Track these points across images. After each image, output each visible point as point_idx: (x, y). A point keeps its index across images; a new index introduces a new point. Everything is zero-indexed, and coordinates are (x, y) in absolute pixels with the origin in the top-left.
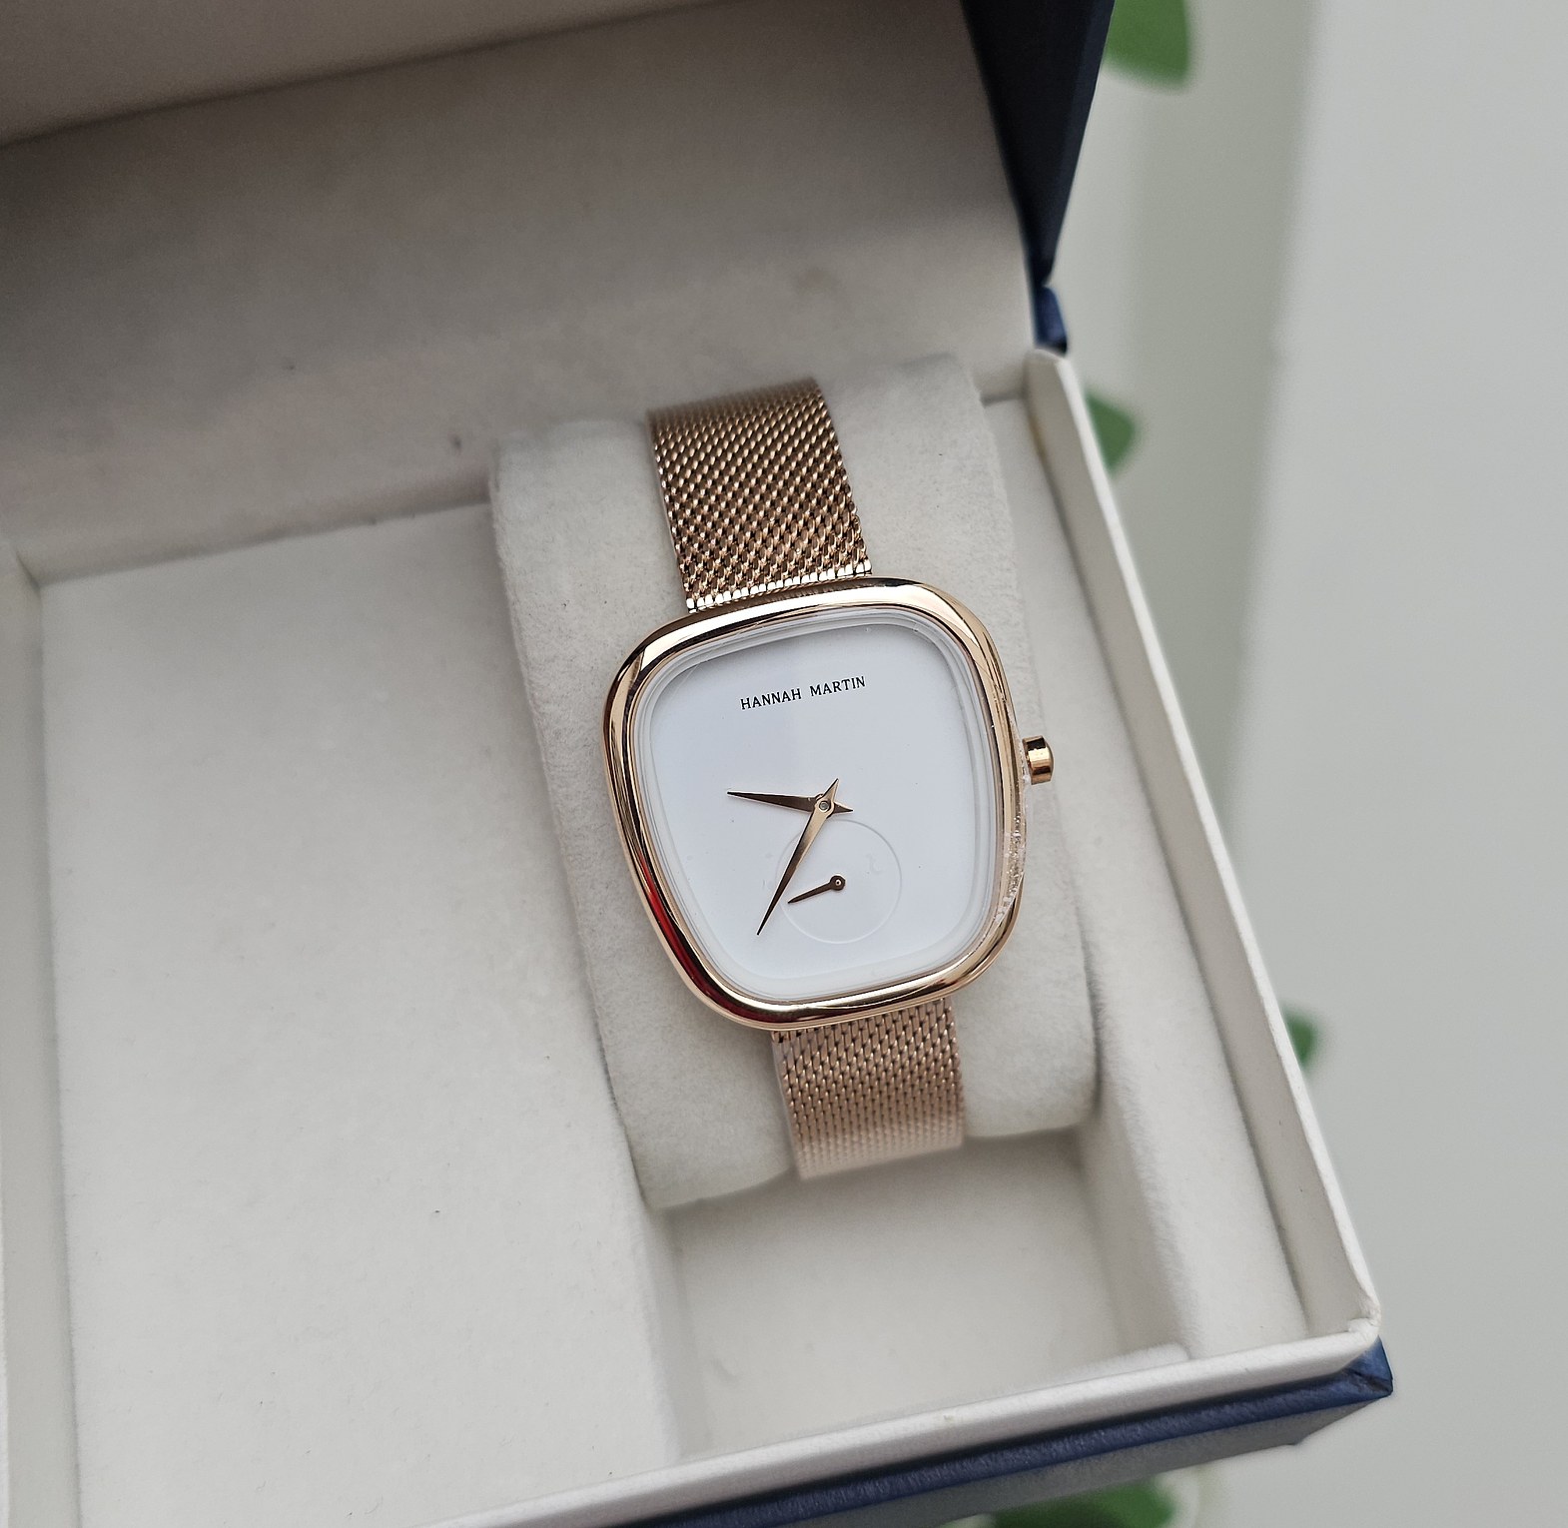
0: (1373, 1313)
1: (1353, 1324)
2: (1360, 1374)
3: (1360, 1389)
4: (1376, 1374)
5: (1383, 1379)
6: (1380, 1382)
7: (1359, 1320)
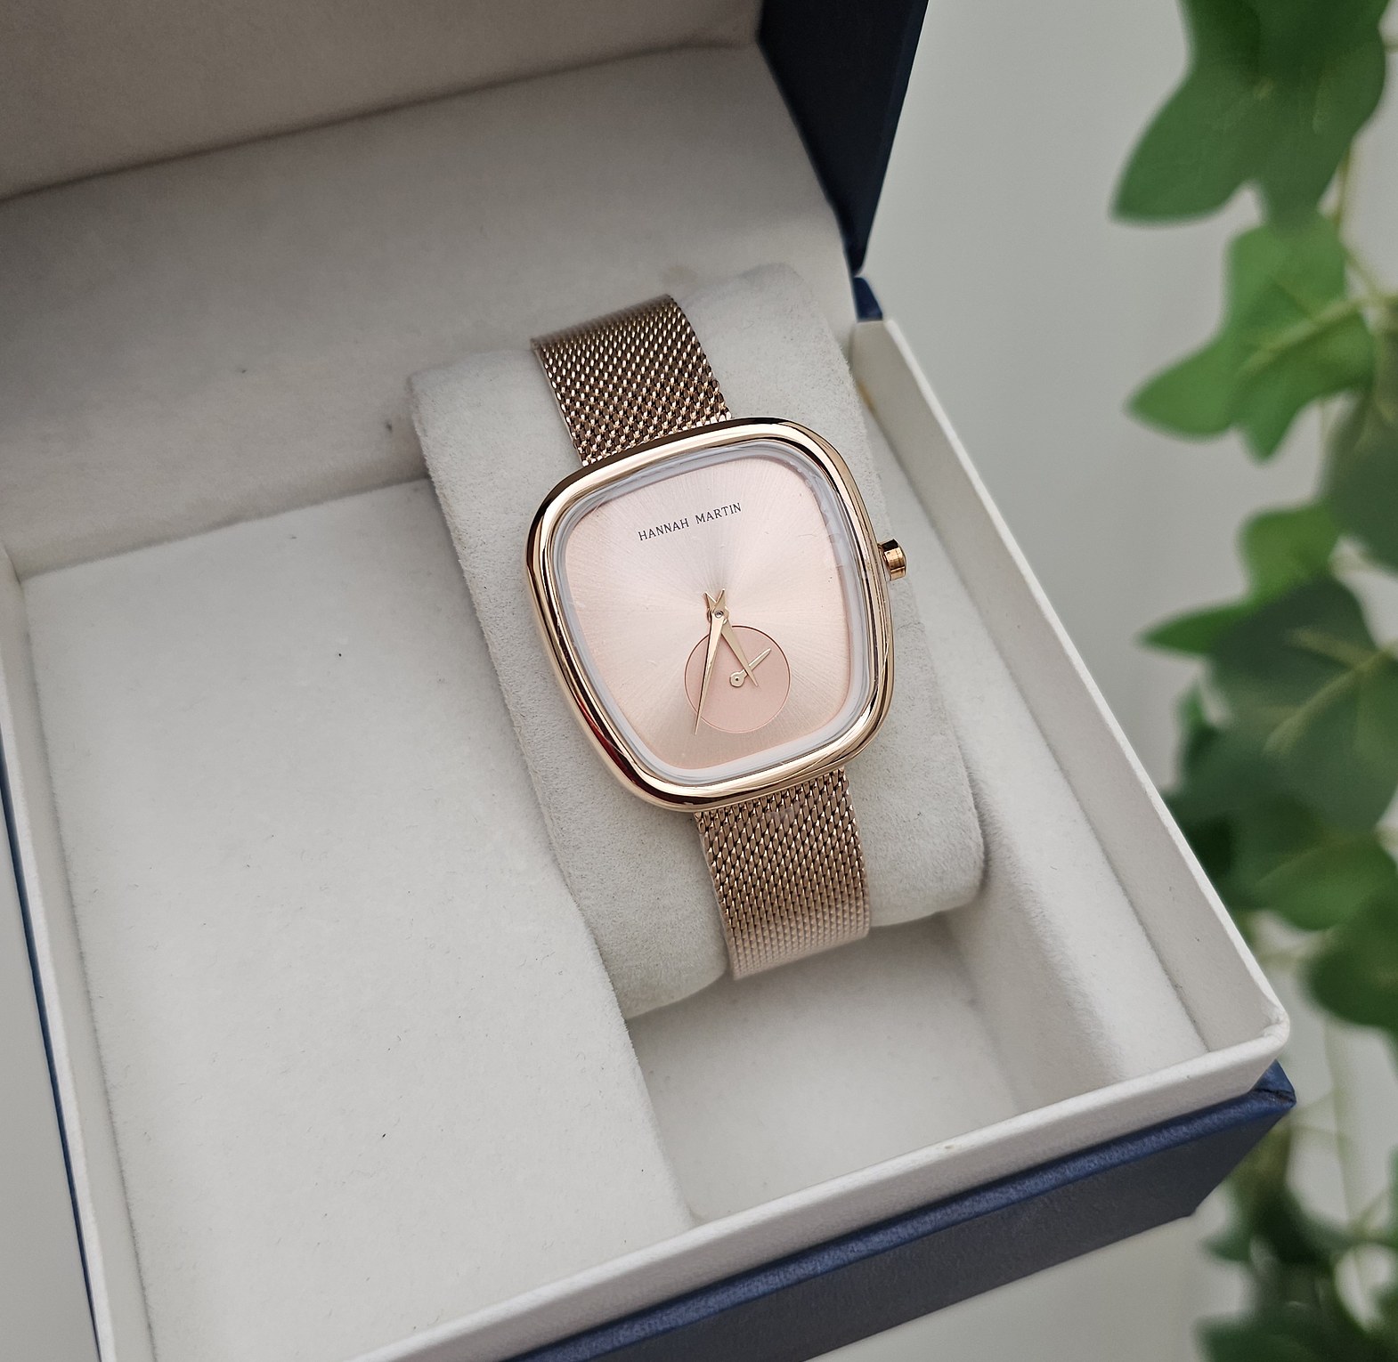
0: (1281, 1018)
1: (1267, 1031)
2: (1268, 1091)
3: (1270, 1102)
4: (1281, 1088)
5: (1288, 1092)
6: (1285, 1094)
7: (1271, 1027)
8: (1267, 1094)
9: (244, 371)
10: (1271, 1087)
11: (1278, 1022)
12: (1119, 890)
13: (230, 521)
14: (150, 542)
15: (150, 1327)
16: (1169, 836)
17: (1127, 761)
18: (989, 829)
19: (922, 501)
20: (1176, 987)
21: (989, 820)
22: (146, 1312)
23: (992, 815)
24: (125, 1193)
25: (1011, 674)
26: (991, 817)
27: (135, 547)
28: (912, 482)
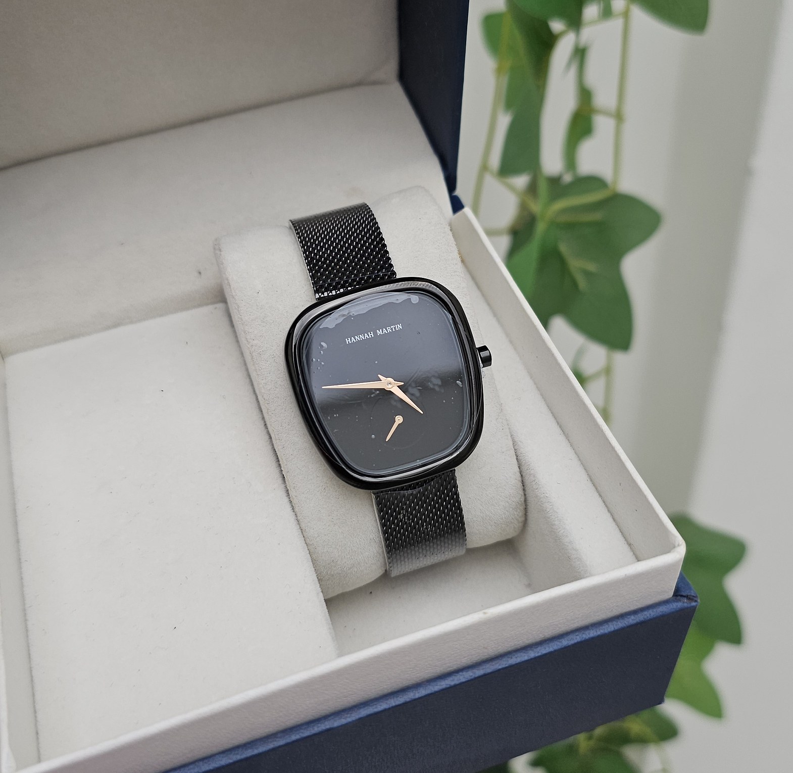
0: (681, 543)
3: (684, 603)
4: (689, 594)
5: (693, 596)
6: (692, 597)
8: (682, 597)
10: (682, 592)
11: (679, 545)
12: (596, 494)
13: (116, 325)
14: (73, 337)
15: (37, 733)
16: (615, 452)
17: (592, 414)
19: (489, 304)
20: (630, 545)
22: (36, 725)
24: (30, 662)
25: (537, 387)
27: (65, 339)
28: (483, 295)
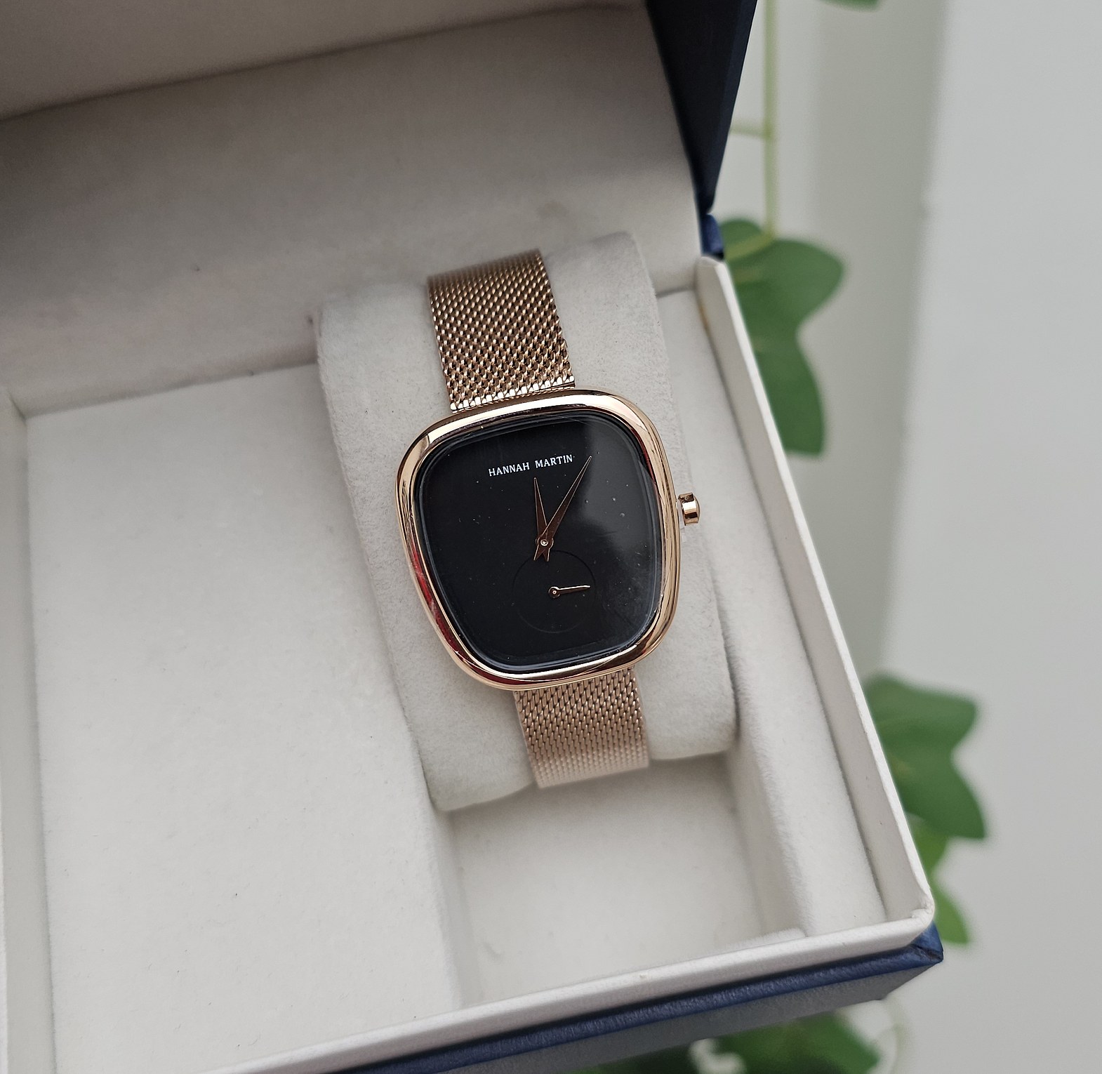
0: (928, 905)
1: (915, 913)
2: (921, 948)
3: (921, 958)
4: (932, 947)
5: (936, 951)
6: (935, 953)
7: (919, 910)
8: (920, 950)
9: (198, 270)
10: (923, 945)
11: (925, 908)
18: (741, 698)
21: (742, 691)
23: (746, 687)
26: (744, 689)
